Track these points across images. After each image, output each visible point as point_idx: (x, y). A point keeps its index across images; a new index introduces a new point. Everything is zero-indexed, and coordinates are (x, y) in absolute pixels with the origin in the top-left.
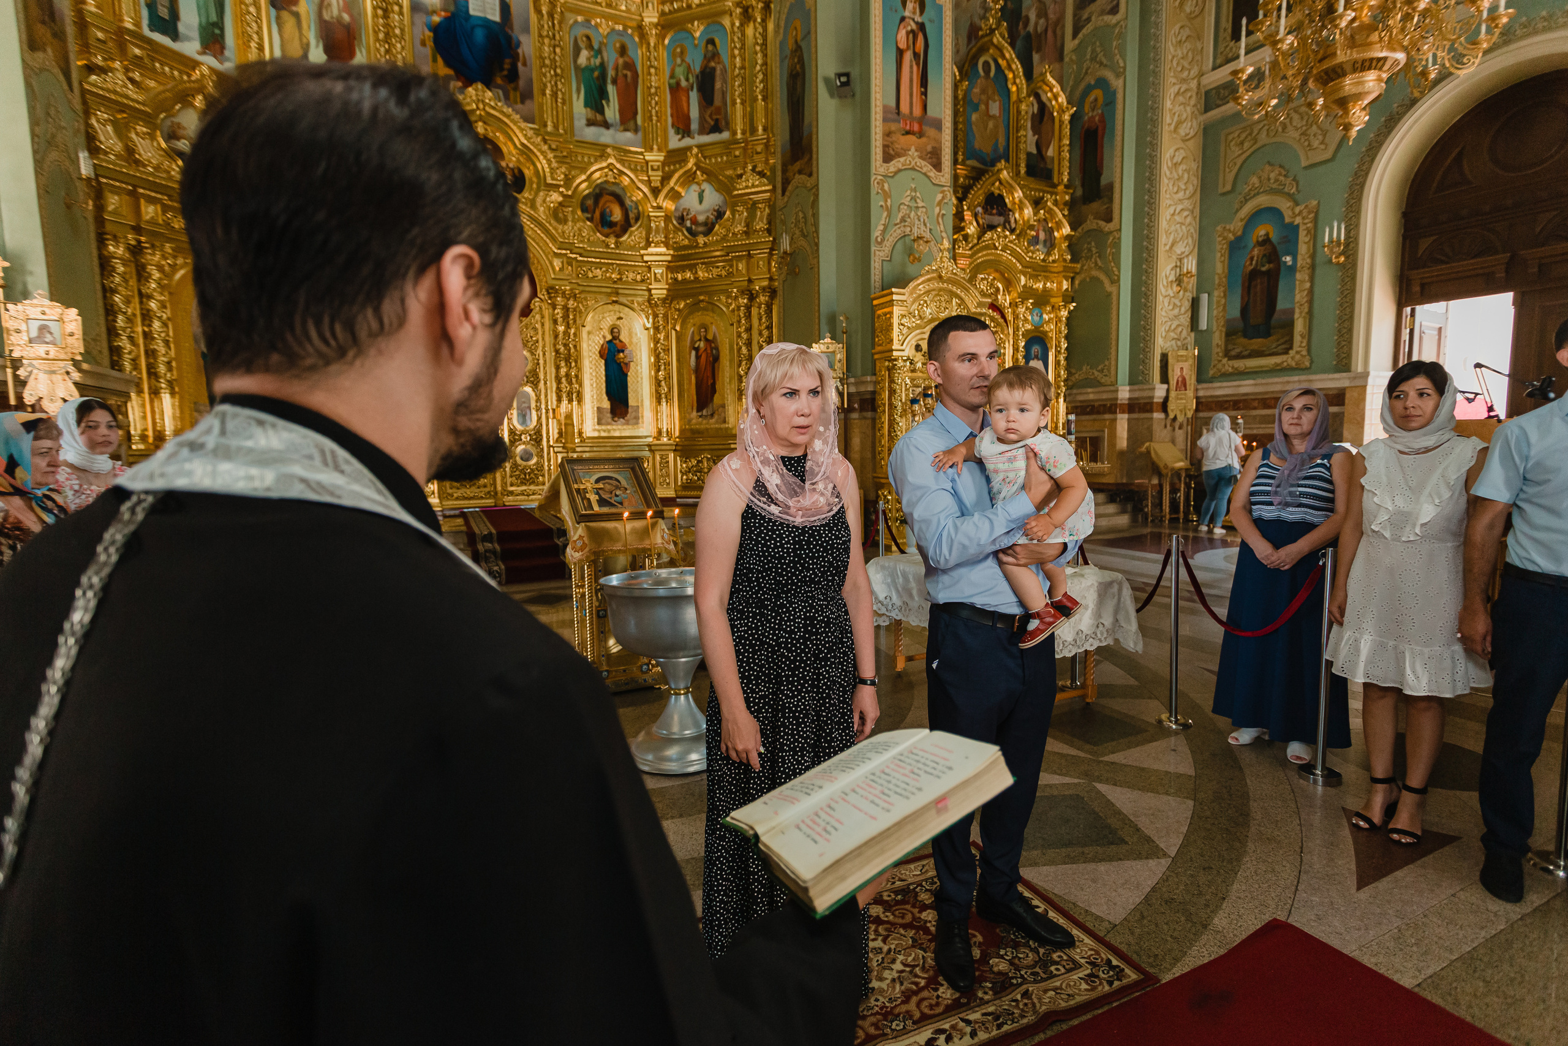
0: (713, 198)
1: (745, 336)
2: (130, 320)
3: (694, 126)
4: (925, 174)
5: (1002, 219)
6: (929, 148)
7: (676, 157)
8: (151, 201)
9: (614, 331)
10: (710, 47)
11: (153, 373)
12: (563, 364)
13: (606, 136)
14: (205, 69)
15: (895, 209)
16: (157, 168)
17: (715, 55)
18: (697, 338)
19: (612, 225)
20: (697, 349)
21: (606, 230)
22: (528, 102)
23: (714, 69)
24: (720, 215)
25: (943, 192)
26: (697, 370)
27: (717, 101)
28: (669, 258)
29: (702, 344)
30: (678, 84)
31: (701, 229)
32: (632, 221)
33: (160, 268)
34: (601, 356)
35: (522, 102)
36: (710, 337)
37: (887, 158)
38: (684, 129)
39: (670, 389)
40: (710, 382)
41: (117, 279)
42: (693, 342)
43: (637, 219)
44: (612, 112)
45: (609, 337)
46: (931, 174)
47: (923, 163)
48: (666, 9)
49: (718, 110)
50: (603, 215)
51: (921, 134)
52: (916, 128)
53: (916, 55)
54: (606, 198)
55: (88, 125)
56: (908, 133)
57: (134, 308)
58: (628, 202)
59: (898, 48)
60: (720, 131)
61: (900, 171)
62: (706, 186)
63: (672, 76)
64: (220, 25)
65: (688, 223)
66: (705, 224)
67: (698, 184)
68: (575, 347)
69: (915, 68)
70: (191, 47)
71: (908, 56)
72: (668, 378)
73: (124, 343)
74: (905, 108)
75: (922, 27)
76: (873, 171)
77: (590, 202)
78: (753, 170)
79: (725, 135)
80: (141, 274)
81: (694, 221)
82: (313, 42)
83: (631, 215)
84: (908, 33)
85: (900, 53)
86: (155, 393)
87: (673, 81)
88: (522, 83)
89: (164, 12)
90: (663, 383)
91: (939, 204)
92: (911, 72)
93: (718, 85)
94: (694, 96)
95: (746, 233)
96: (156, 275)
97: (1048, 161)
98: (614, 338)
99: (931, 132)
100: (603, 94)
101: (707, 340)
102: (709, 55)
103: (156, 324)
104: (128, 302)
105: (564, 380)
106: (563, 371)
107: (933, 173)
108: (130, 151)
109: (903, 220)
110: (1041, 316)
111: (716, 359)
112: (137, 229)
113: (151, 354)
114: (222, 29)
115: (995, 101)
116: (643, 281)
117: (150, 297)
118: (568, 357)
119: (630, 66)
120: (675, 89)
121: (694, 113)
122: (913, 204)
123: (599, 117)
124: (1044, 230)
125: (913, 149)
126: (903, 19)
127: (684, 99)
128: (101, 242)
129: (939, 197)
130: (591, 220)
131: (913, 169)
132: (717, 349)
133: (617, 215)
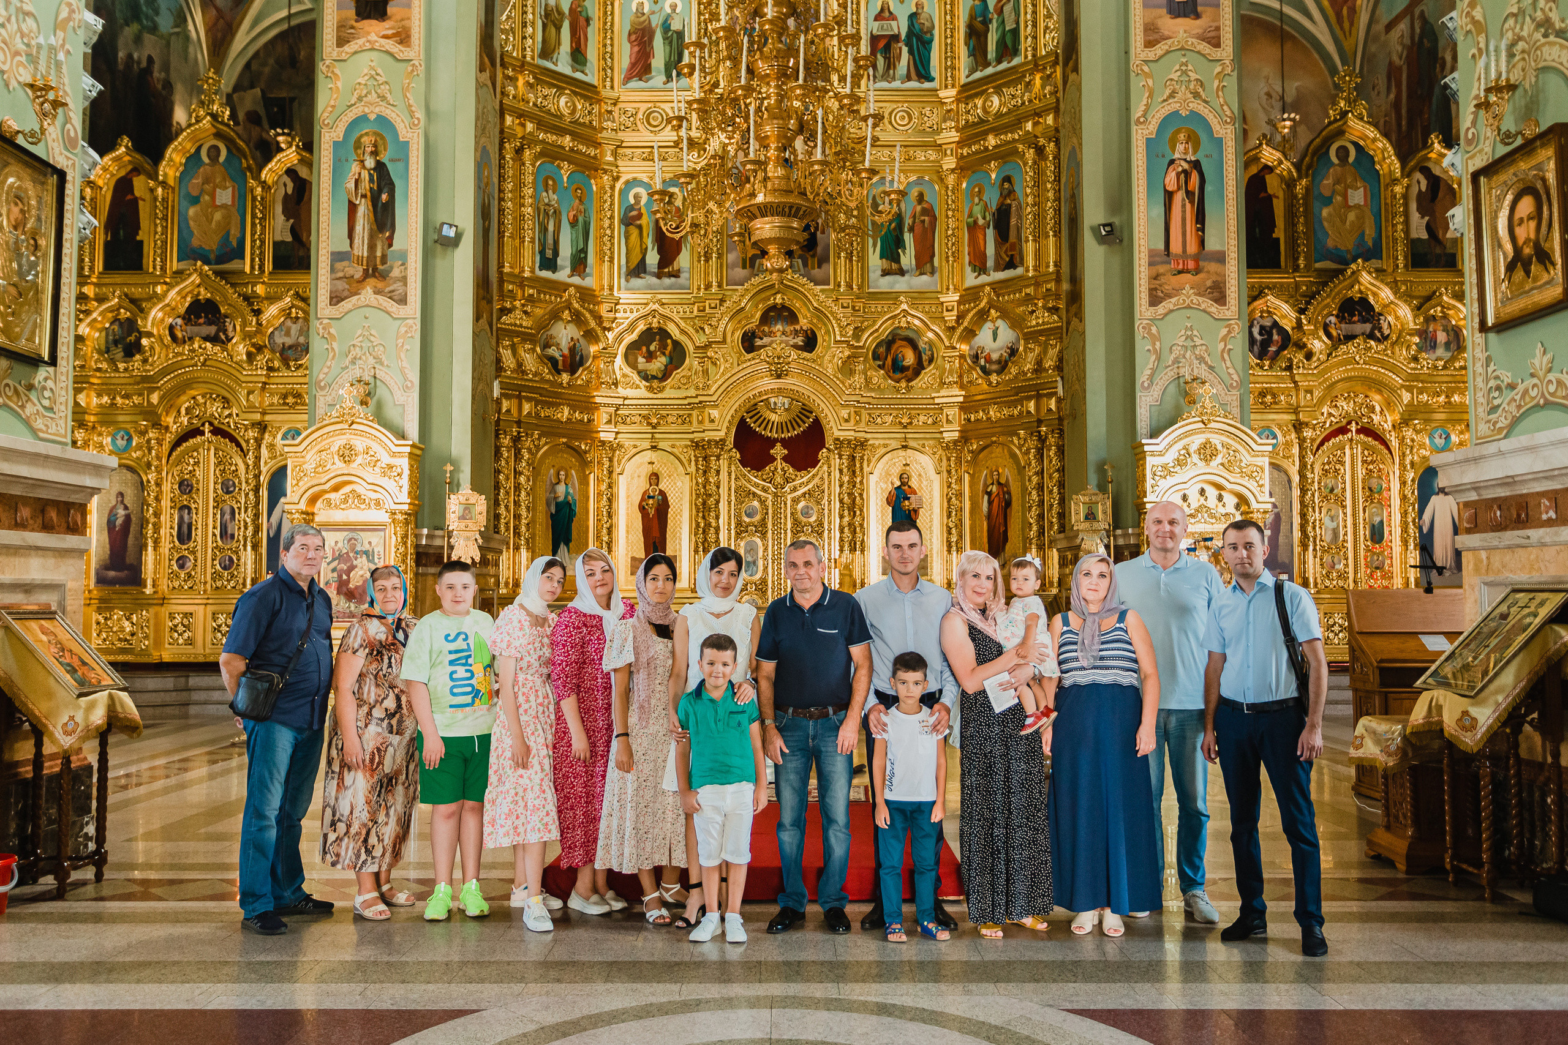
0: (1006, 335)
1: (1035, 479)
2: (507, 493)
3: (990, 263)
4: (1204, 311)
5: (1368, 327)
6: (1209, 283)
7: (971, 295)
8: (529, 399)
9: (904, 479)
10: (1006, 185)
11: (517, 534)
12: (846, 513)
13: (900, 284)
14: (572, 290)
15: (1165, 352)
16: (535, 374)
17: (1011, 192)
18: (990, 481)
19: (904, 369)
20: (989, 494)
21: (898, 375)
22: (824, 266)
23: (1010, 206)
24: (1013, 352)
25: (1228, 326)
26: (989, 517)
27: (1012, 238)
28: (961, 399)
29: (994, 489)
30: (975, 222)
31: (994, 367)
32: (925, 364)
33: (529, 450)
34: (889, 503)
35: (819, 267)
36: (1003, 481)
37: (1154, 301)
38: (980, 267)
39: (961, 536)
40: (1002, 529)
41: (503, 463)
42: (986, 486)
43: (931, 361)
44: (908, 259)
45: (898, 483)
46: (1213, 310)
47: (1201, 299)
48: (965, 151)
49: (1013, 247)
50: (895, 361)
51: (1197, 271)
52: (1191, 265)
53: (1189, 194)
54: (899, 343)
55: (498, 352)
56: (1180, 272)
57: (511, 484)
58: (922, 345)
59: (1166, 191)
60: (1015, 267)
61: (1171, 311)
62: (1000, 323)
63: (970, 215)
64: (584, 251)
65: (982, 362)
66: (999, 362)
67: (993, 321)
68: (861, 495)
69: (1188, 206)
70: (563, 275)
71: (1179, 197)
72: (960, 525)
73: (502, 510)
74: (1176, 247)
75: (1196, 165)
76: (1137, 315)
77: (882, 350)
78: (1044, 307)
79: (1020, 271)
80: (518, 456)
81: (988, 360)
82: (650, 246)
83: (925, 357)
84: (1178, 175)
85: (1169, 196)
86: (517, 548)
87: (971, 220)
88: (819, 249)
89: (549, 254)
90: (954, 531)
91: (1224, 339)
92: (1184, 212)
93: (1013, 221)
94: (990, 233)
95: (1035, 371)
96: (526, 456)
97: (1448, 245)
98: (903, 484)
99: (1213, 267)
100: (899, 243)
101: (999, 484)
102: (1005, 192)
103: (523, 493)
104: (507, 479)
105: (846, 530)
106: (846, 519)
107: (1214, 308)
108: (520, 365)
109: (1176, 361)
110: (1448, 437)
111: (1008, 504)
112: (519, 423)
113: (517, 517)
114: (586, 253)
115: (1357, 188)
116: (934, 423)
117: (521, 473)
118: (853, 506)
119: (929, 212)
120: (973, 227)
121: (990, 250)
122: (1189, 343)
123: (894, 266)
124: (1445, 330)
125: (1187, 287)
126: (1172, 162)
127: (981, 237)
128: (497, 436)
129: (1224, 331)
130: (881, 367)
131: (1189, 307)
132: (1009, 493)
133: (910, 358)
